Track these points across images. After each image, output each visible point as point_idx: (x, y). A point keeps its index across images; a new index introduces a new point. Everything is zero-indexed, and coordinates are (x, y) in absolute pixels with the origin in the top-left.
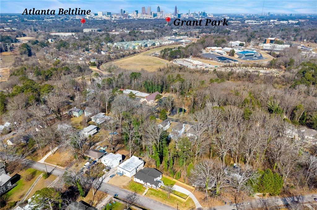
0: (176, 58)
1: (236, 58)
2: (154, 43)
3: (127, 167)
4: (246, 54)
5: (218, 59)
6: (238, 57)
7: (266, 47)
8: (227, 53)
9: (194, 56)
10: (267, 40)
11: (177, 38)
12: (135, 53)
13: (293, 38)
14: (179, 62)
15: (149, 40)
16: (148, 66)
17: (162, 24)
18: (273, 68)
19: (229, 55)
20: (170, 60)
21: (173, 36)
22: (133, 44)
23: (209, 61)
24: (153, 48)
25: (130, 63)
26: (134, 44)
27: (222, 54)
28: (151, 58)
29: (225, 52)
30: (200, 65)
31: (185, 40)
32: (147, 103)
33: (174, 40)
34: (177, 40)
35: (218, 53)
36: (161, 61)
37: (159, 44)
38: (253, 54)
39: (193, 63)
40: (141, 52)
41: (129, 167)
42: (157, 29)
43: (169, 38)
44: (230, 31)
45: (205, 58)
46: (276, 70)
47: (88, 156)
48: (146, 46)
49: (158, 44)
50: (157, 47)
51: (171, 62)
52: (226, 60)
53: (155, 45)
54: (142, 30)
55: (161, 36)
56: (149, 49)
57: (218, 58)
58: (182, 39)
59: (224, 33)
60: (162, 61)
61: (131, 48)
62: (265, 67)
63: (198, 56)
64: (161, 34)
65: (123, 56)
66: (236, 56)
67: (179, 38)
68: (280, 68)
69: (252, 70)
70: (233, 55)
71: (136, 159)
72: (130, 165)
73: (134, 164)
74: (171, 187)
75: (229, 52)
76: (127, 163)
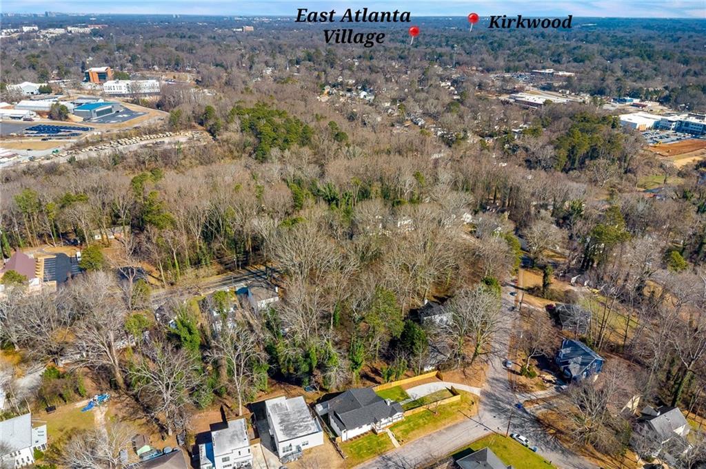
1: (80, 123)
3: (294, 429)
4: (96, 110)
5: (34, 132)
6: (85, 120)
7: (110, 88)
8: (40, 113)
10: (90, 74)
18: (182, 129)
19: (51, 117)
23: (14, 141)
27: (30, 120)
30: (8, 157)
38: (110, 107)
41: (300, 426)
46: (190, 132)
52: (59, 131)
57: (31, 129)
62: (165, 131)
66: (77, 119)
68: (192, 127)
69: (148, 140)
70: (67, 117)
71: (283, 403)
72: (293, 421)
73: (295, 413)
74: (408, 398)
75: (48, 110)
76: (280, 423)
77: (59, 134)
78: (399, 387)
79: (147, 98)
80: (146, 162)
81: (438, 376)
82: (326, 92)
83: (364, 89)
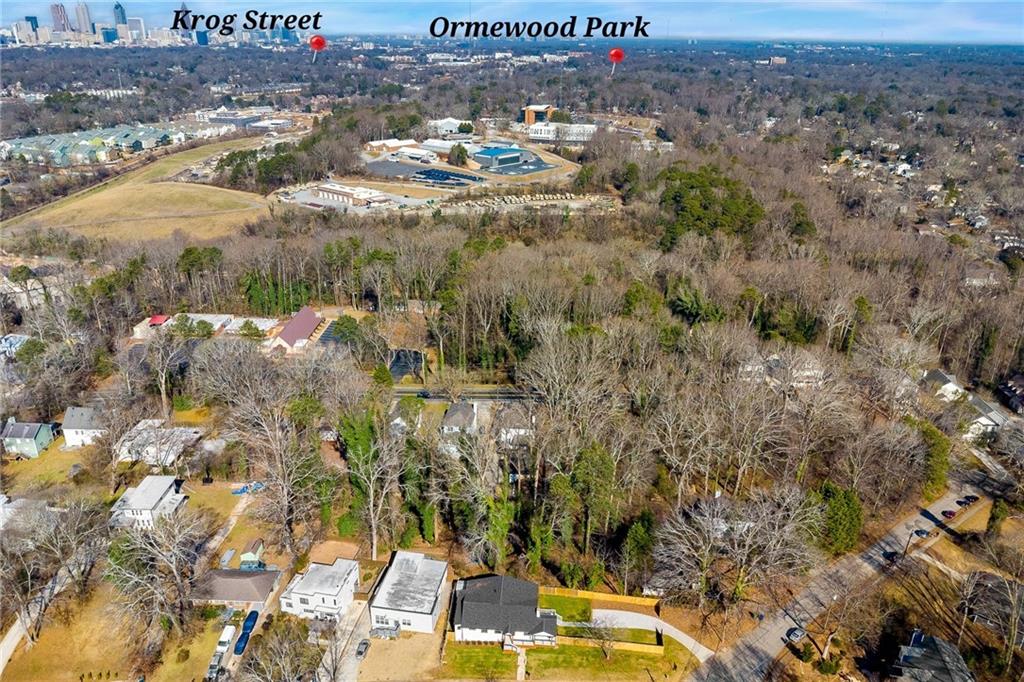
0: (282, 182)
1: (476, 171)
2: (166, 137)
3: (404, 598)
4: (500, 157)
5: (423, 176)
6: (482, 168)
7: (536, 132)
8: (441, 155)
9: (343, 172)
10: (526, 113)
11: (242, 114)
12: (103, 176)
13: (584, 104)
14: (302, 195)
15: (141, 126)
16: (193, 221)
17: (159, 67)
18: (589, 192)
19: (450, 162)
20: (265, 193)
21: (223, 107)
22: (83, 142)
23: (397, 184)
24: (167, 153)
25: (111, 215)
26: (88, 143)
27: (427, 162)
28: (193, 190)
29: (435, 155)
30: (380, 202)
31: (274, 121)
32: (289, 350)
33: (232, 121)
34: (245, 122)
35: (412, 158)
36: (236, 199)
37: (183, 140)
38: (518, 154)
39: (355, 196)
40: (125, 170)
41: (414, 598)
42: (152, 86)
43: (213, 115)
44: (402, 88)
45: (381, 177)
46: (598, 197)
47: (214, 602)
48: (137, 146)
49: (180, 140)
50: (180, 149)
51: (272, 197)
52: (448, 178)
53: (169, 143)
54: (89, 88)
55: (178, 110)
56: (152, 159)
57: (421, 173)
58: (259, 119)
59: (386, 95)
60: (239, 197)
61: (80, 156)
62: (567, 191)
63: (356, 173)
64: (178, 104)
65: (63, 190)
66: (473, 166)
67: (250, 116)
68: (604, 191)
69: (539, 202)
70: (464, 163)
71: (416, 562)
72: (411, 589)
73: (421, 580)
74: (588, 620)
75: (448, 152)
76: (395, 584)
77: (447, 181)
78: (588, 602)
79: (573, 149)
80: (521, 228)
81: (657, 609)
82: (843, 159)
83: (909, 160)
